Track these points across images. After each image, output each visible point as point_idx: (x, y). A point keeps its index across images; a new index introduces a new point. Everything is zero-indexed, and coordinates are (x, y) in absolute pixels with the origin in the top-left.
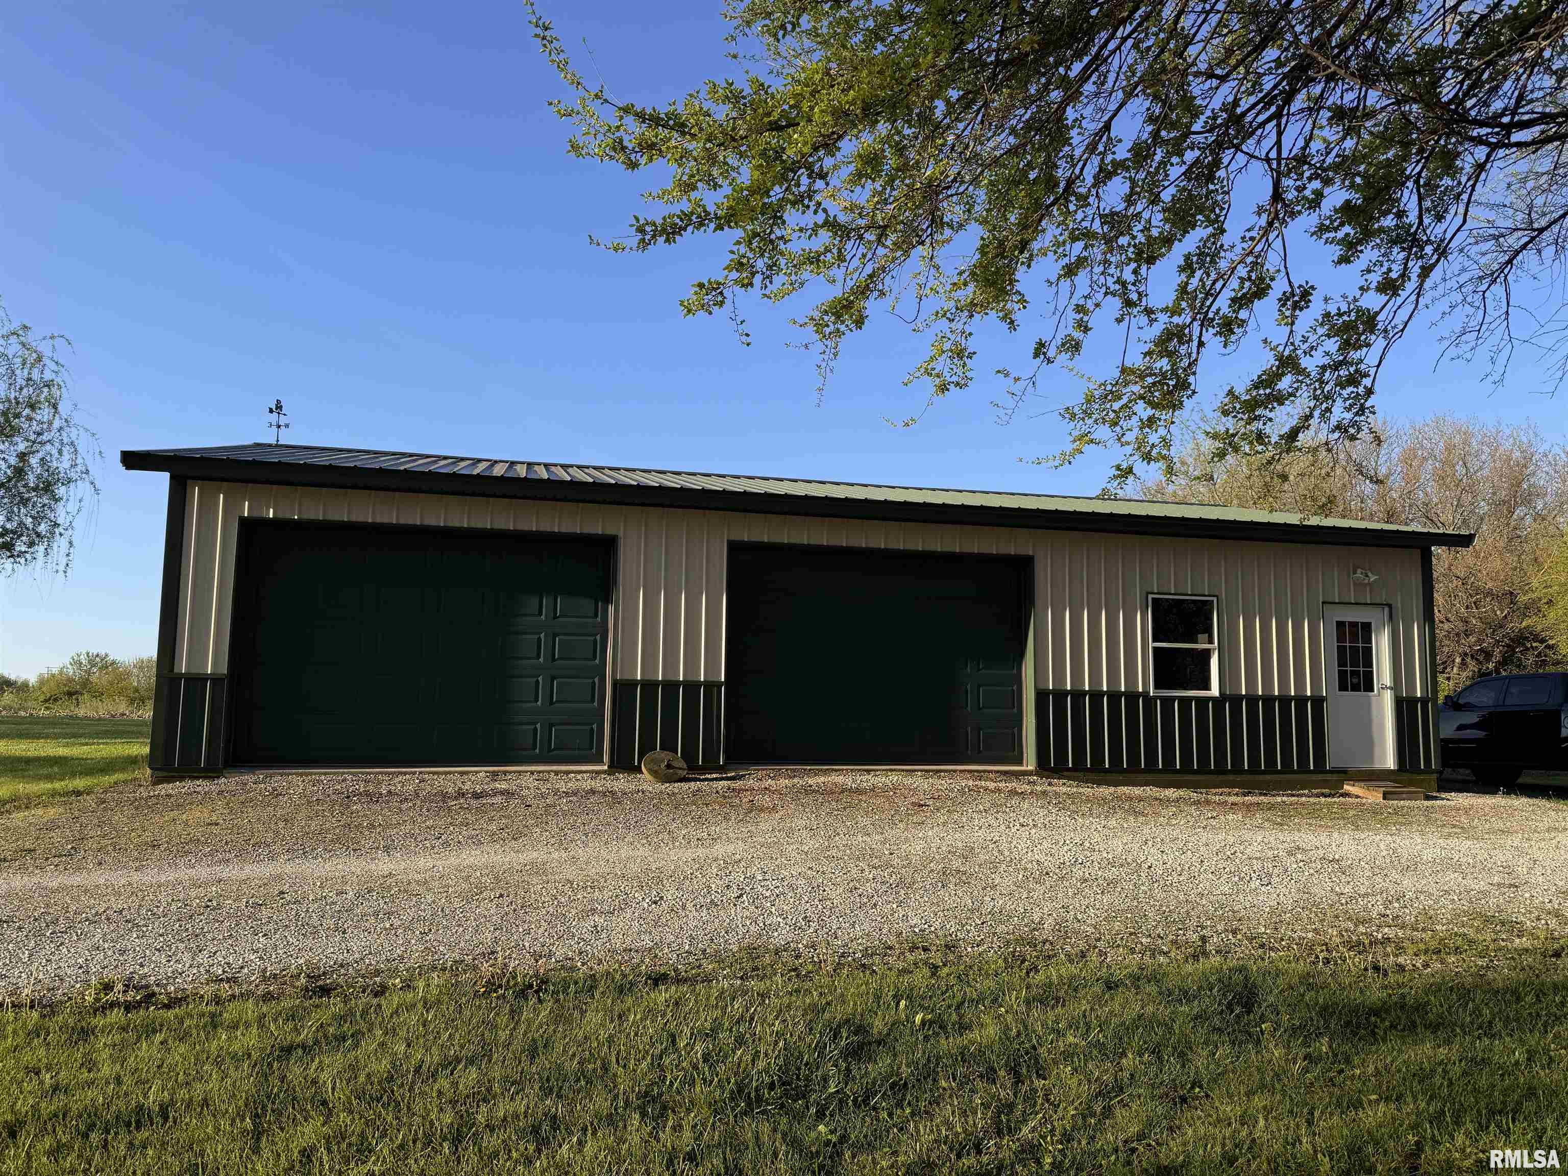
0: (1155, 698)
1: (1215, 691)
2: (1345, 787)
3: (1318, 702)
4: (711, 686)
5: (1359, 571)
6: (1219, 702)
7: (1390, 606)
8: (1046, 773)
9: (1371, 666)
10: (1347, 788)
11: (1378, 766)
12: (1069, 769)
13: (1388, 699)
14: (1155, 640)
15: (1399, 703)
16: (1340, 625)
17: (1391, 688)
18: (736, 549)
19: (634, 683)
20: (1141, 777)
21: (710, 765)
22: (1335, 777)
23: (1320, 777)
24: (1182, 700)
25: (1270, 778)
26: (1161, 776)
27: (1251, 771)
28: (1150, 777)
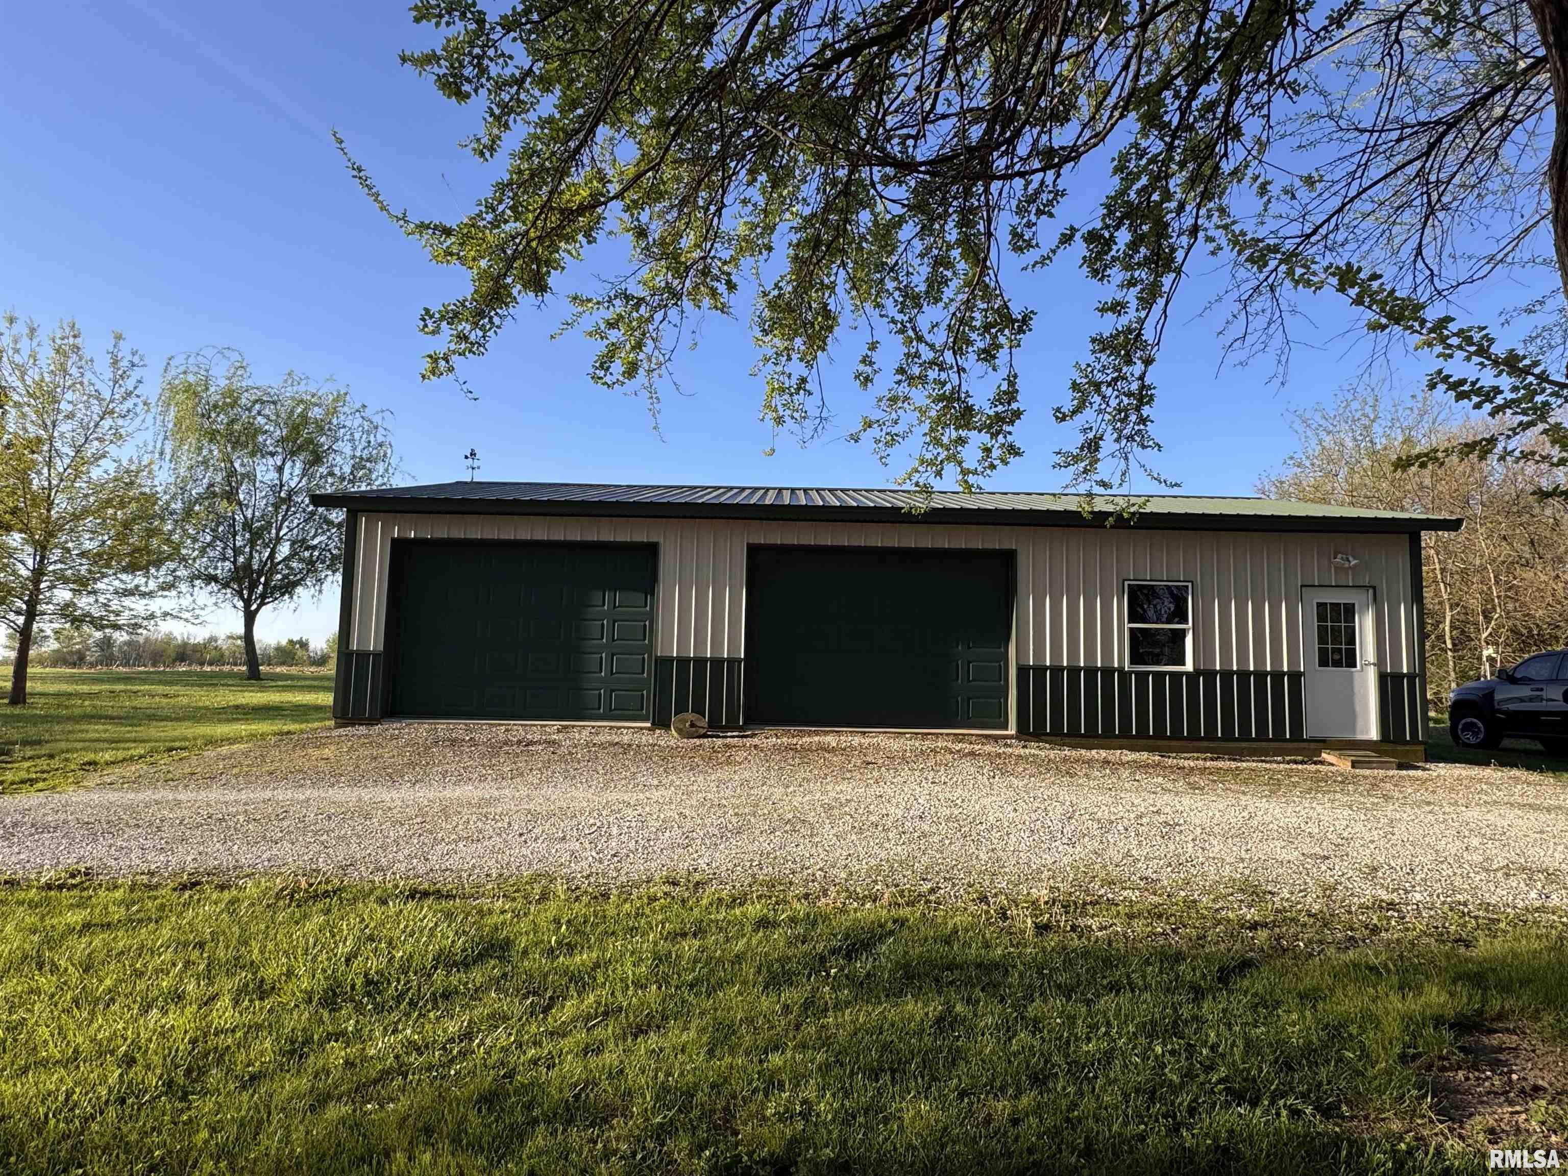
0: (1130, 673)
1: (1189, 667)
2: (1323, 755)
3: (1296, 677)
4: (733, 662)
5: (1339, 556)
6: (1192, 677)
7: (1374, 588)
8: (1025, 737)
9: (1354, 644)
10: (1325, 756)
11: (1360, 737)
12: (1047, 734)
13: (1371, 673)
14: (1131, 621)
15: (1383, 678)
16: (1319, 605)
17: (1374, 664)
18: (753, 550)
19: (672, 659)
20: (1115, 742)
21: (732, 725)
22: (1313, 746)
23: (1296, 745)
24: (1156, 674)
25: (1244, 745)
26: (1134, 742)
27: (1224, 739)
28: (1125, 742)
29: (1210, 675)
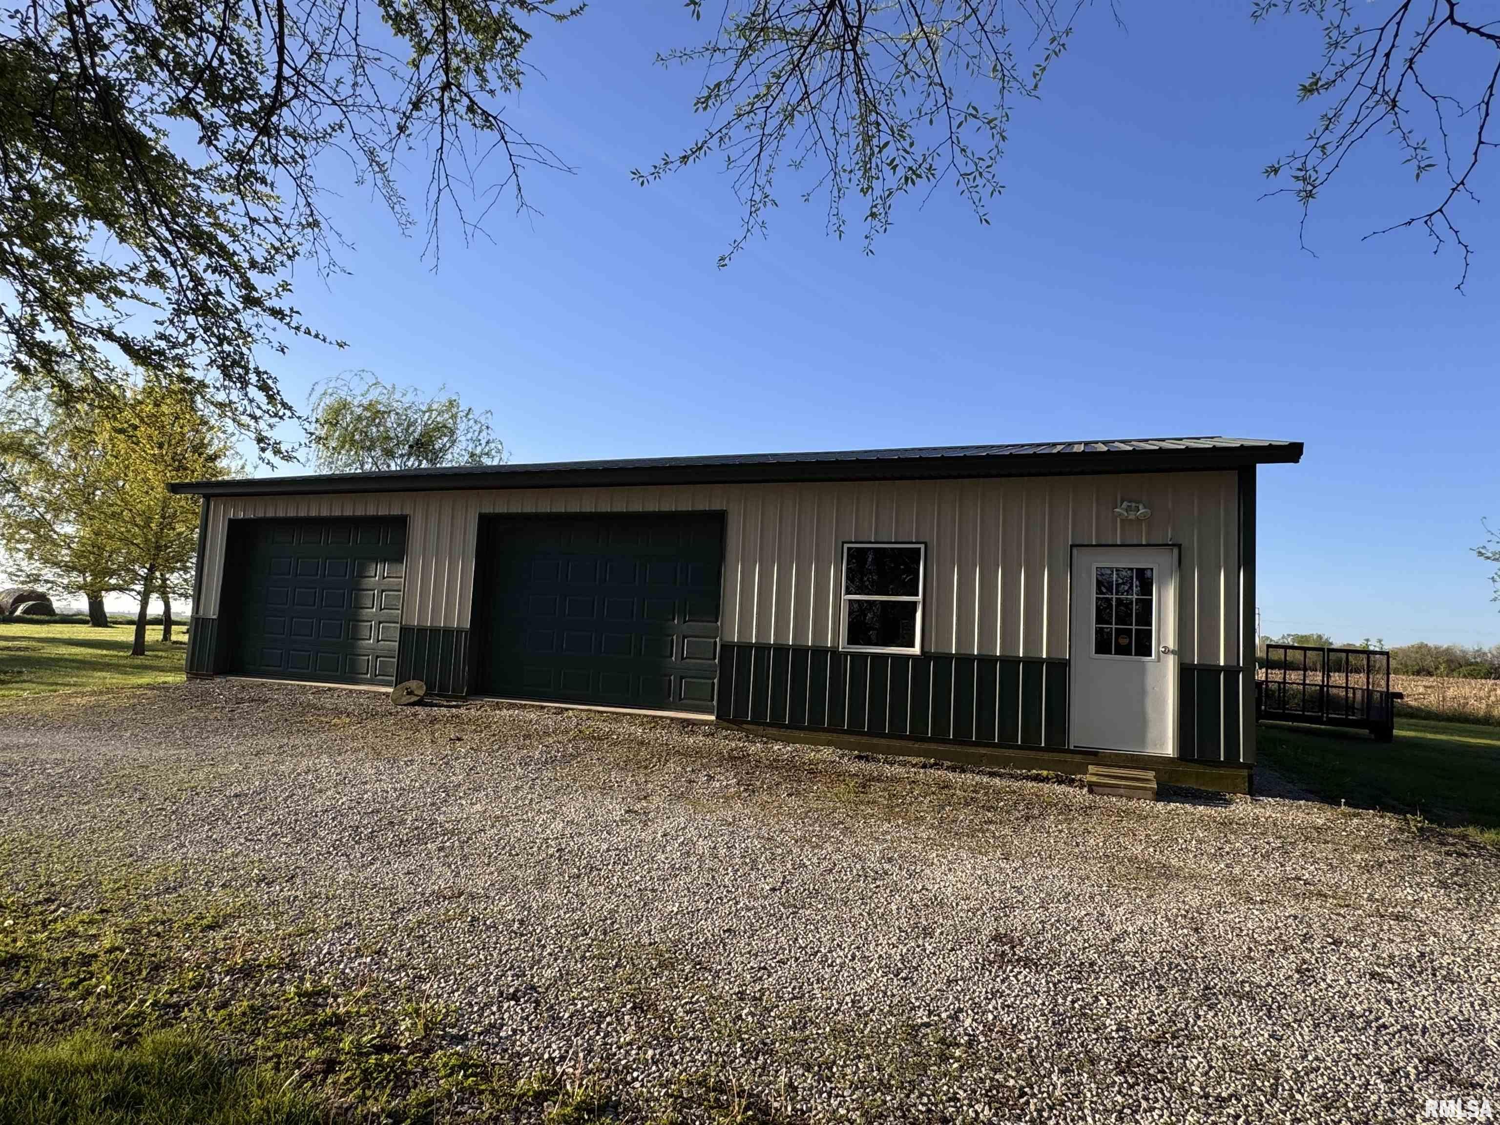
0: (846, 654)
1: (916, 650)
2: (1089, 772)
3: (1058, 667)
4: (459, 631)
6: (921, 662)
7: (1179, 546)
8: (725, 724)
9: (1149, 624)
11: (1151, 750)
12: (748, 723)
13: (1170, 665)
14: (849, 591)
15: (1185, 673)
16: (1100, 571)
17: (1173, 652)
19: (413, 628)
20: (823, 736)
21: (456, 695)
22: (1078, 758)
23: (1052, 754)
24: (876, 657)
25: (983, 751)
26: (846, 737)
27: (956, 741)
28: (834, 737)
29: (943, 659)
